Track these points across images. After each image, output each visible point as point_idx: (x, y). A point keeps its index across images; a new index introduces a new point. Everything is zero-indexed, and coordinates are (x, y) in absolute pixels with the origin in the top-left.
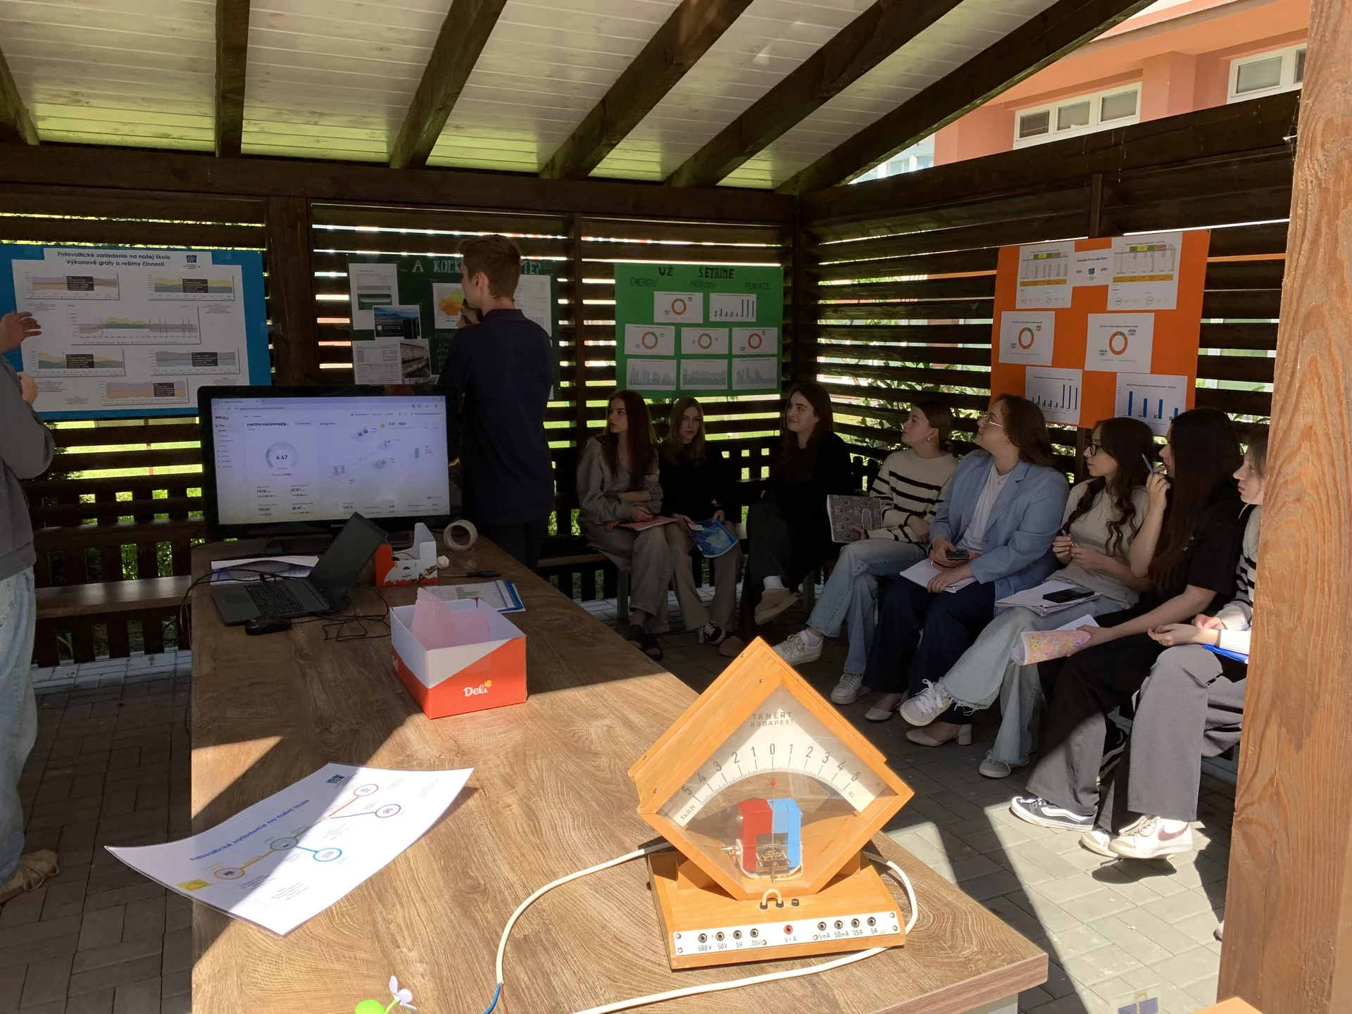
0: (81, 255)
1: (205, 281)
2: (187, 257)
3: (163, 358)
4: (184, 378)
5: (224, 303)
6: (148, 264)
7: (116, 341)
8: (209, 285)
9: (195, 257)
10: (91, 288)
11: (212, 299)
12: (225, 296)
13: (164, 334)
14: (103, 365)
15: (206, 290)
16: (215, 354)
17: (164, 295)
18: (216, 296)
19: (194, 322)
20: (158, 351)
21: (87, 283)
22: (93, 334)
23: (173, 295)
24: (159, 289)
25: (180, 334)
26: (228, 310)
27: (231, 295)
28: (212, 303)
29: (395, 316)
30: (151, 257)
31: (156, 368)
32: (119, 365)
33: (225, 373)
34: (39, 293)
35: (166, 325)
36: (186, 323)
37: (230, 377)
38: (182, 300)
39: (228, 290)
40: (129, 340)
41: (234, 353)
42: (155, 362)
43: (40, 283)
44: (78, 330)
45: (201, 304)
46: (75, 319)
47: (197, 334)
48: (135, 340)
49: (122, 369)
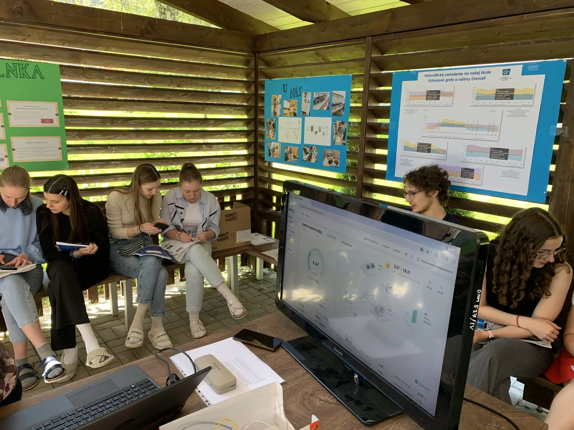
0: (437, 75)
1: (512, 90)
2: (503, 70)
3: (472, 150)
4: (481, 167)
5: (523, 108)
6: (475, 79)
7: (445, 135)
8: (515, 93)
9: (509, 70)
10: (438, 98)
11: (515, 104)
12: (526, 102)
13: (475, 132)
14: (435, 151)
15: (511, 97)
16: (507, 150)
17: (481, 102)
18: (519, 102)
19: (497, 124)
20: (468, 144)
21: (434, 95)
22: (433, 130)
23: (487, 102)
24: (479, 97)
25: (486, 132)
26: (526, 114)
27: (531, 101)
28: (514, 108)
30: (478, 73)
31: (466, 157)
32: (444, 152)
33: (512, 167)
34: (411, 103)
35: (477, 125)
36: (492, 124)
37: (515, 170)
38: (493, 106)
39: (530, 97)
40: (452, 136)
41: (522, 151)
42: (465, 152)
43: (413, 96)
44: (426, 127)
45: (505, 109)
46: (426, 120)
47: (497, 133)
48: (456, 136)
49: (445, 155)
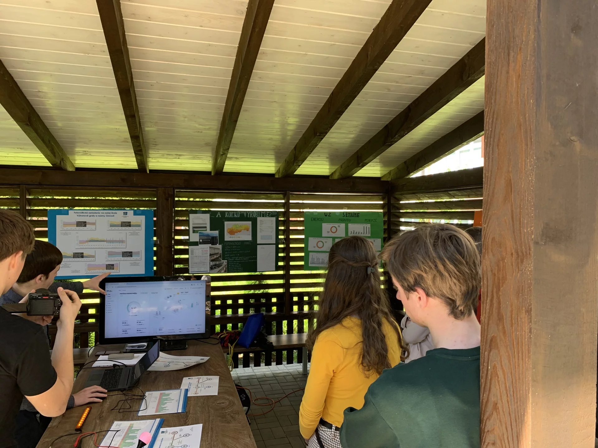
0: (83, 213)
1: (130, 222)
2: (124, 213)
3: (111, 254)
4: (118, 262)
5: (136, 231)
6: (108, 216)
7: (93, 247)
8: (131, 224)
9: (127, 213)
10: (85, 226)
11: (132, 229)
12: (137, 228)
13: (112, 244)
14: (87, 257)
15: (130, 226)
16: (131, 252)
17: (113, 228)
18: (134, 228)
19: (124, 239)
20: (109, 251)
21: (83, 224)
22: (84, 244)
23: (117, 228)
24: (112, 226)
25: (119, 244)
26: (139, 234)
27: (140, 228)
28: (132, 231)
29: (208, 235)
30: (109, 213)
31: (108, 258)
32: (93, 257)
33: (135, 260)
34: (65, 228)
35: (113, 240)
36: (121, 239)
37: (137, 262)
38: (120, 230)
39: (139, 226)
40: (98, 247)
41: (139, 252)
42: (107, 255)
43: (66, 224)
44: (79, 243)
45: (128, 232)
46: (78, 238)
47: (125, 244)
48: (100, 247)
49: (94, 258)
